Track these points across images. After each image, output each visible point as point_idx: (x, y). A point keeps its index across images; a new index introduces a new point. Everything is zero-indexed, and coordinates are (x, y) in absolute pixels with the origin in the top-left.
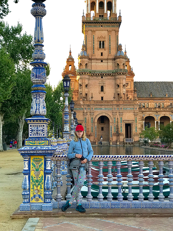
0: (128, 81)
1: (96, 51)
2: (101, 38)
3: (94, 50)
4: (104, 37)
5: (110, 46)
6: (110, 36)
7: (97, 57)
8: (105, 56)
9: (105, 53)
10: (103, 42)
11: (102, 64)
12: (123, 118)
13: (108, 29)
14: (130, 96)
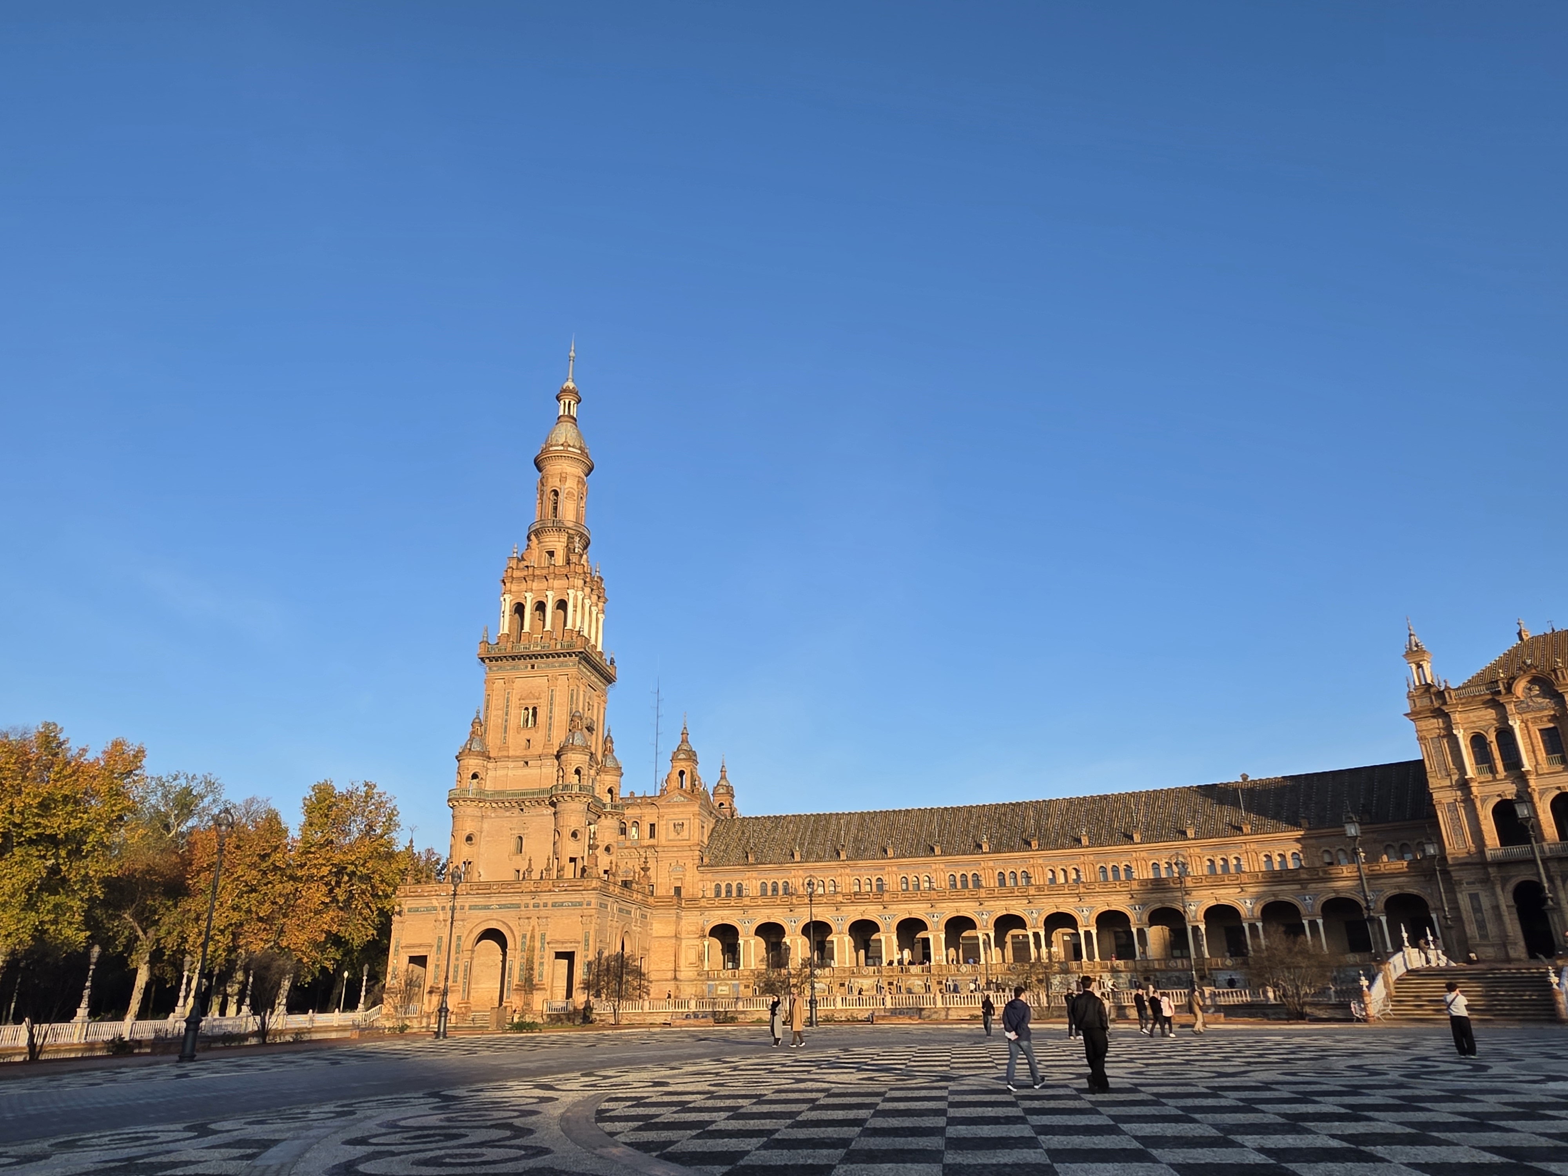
0: (684, 816)
1: (511, 733)
2: (530, 699)
3: (505, 732)
4: (537, 694)
5: (550, 718)
6: (552, 691)
7: (511, 753)
8: (537, 749)
9: (538, 737)
10: (534, 709)
11: (526, 771)
12: (548, 934)
13: (551, 672)
14: (687, 862)
